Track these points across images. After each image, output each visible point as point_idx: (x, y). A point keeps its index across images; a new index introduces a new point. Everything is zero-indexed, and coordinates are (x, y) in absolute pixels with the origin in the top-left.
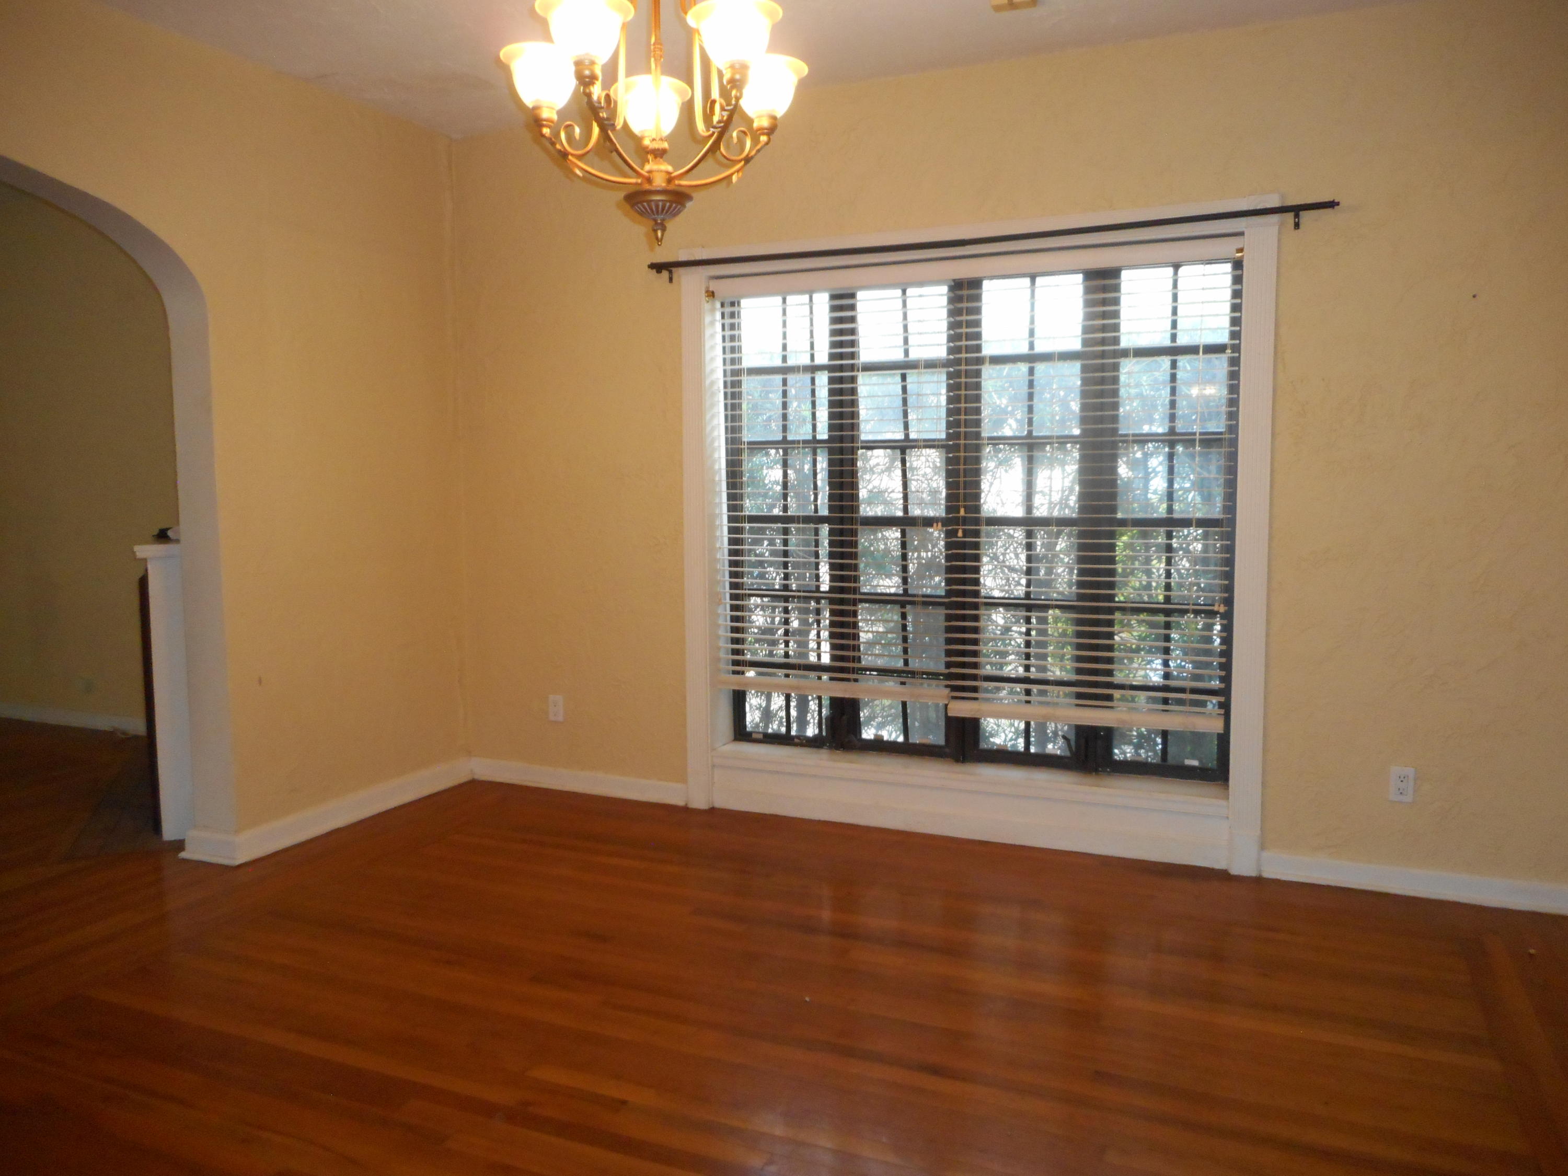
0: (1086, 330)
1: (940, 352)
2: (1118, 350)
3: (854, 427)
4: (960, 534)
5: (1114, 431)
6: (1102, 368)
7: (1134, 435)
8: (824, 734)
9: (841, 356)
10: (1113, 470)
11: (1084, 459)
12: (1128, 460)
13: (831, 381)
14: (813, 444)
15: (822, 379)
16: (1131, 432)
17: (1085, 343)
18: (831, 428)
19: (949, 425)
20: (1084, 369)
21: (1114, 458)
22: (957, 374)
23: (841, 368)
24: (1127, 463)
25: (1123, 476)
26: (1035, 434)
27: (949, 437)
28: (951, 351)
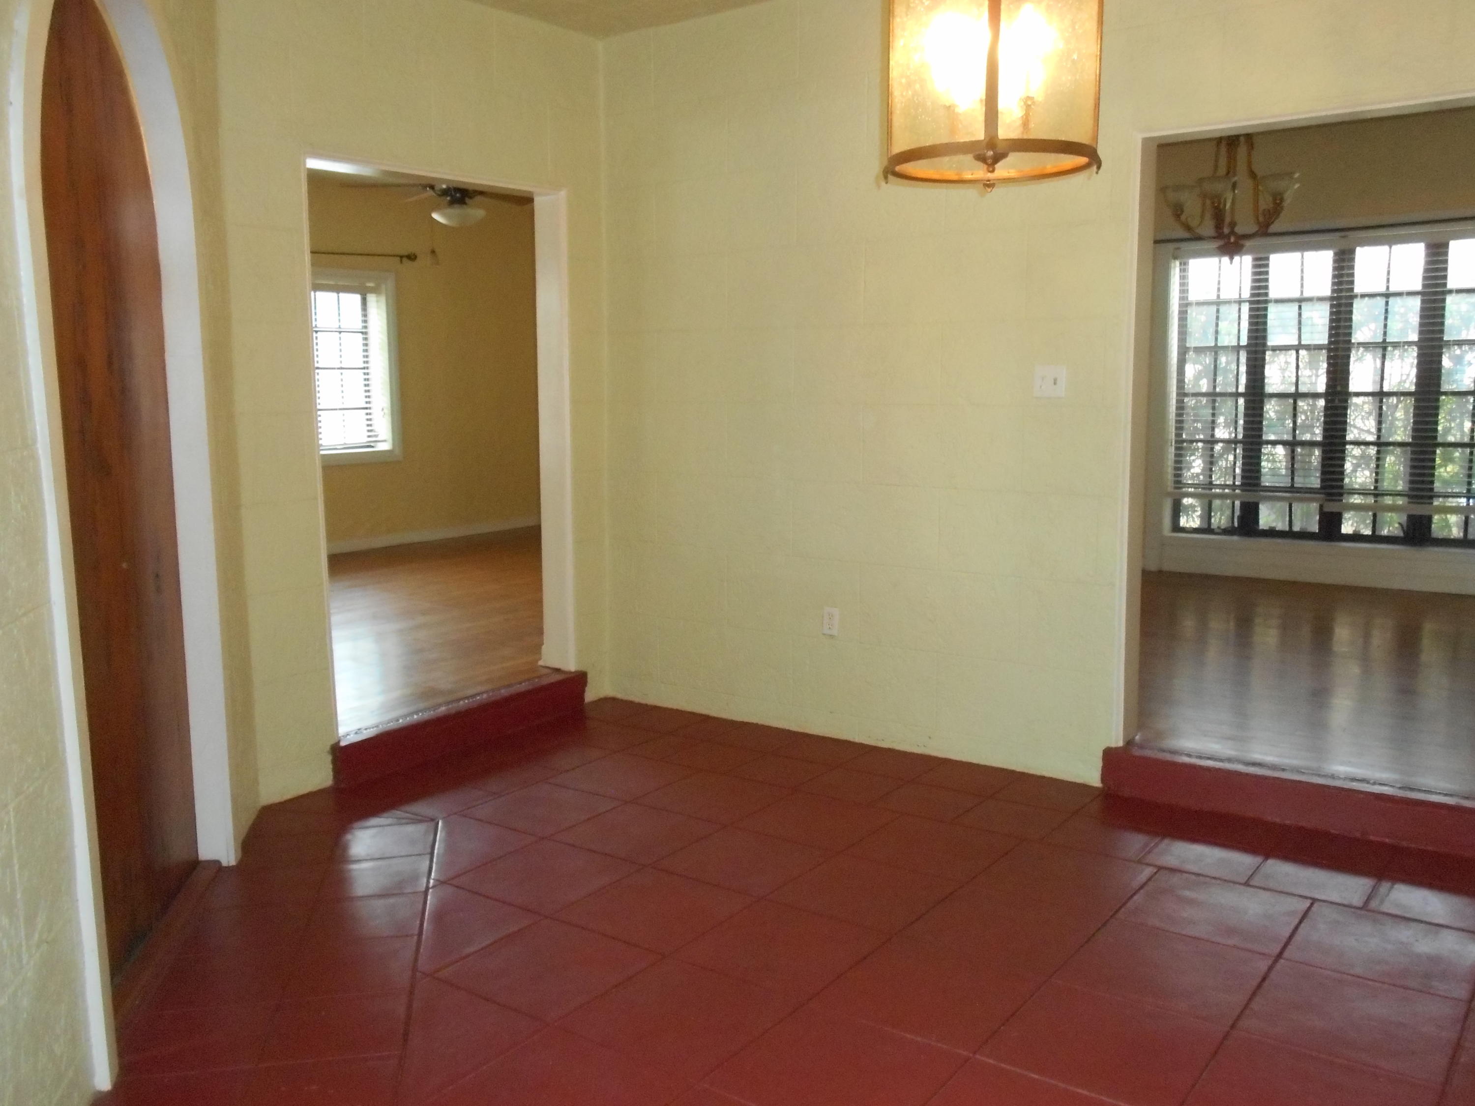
0: (1425, 278)
1: (1327, 292)
2: (1446, 290)
3: (1265, 338)
4: (1337, 401)
5: (1441, 339)
6: (1435, 301)
7: (1454, 341)
8: (1236, 524)
9: (1259, 295)
10: (1440, 362)
11: (1419, 356)
12: (1449, 356)
13: (1251, 309)
14: (1238, 348)
15: (1246, 308)
16: (1452, 339)
17: (1424, 286)
18: (1249, 338)
19: (1330, 336)
20: (1423, 302)
21: (1440, 355)
22: (1339, 305)
23: (1258, 302)
24: (1449, 358)
25: (1446, 367)
26: (1387, 341)
27: (1330, 343)
28: (1333, 291)
